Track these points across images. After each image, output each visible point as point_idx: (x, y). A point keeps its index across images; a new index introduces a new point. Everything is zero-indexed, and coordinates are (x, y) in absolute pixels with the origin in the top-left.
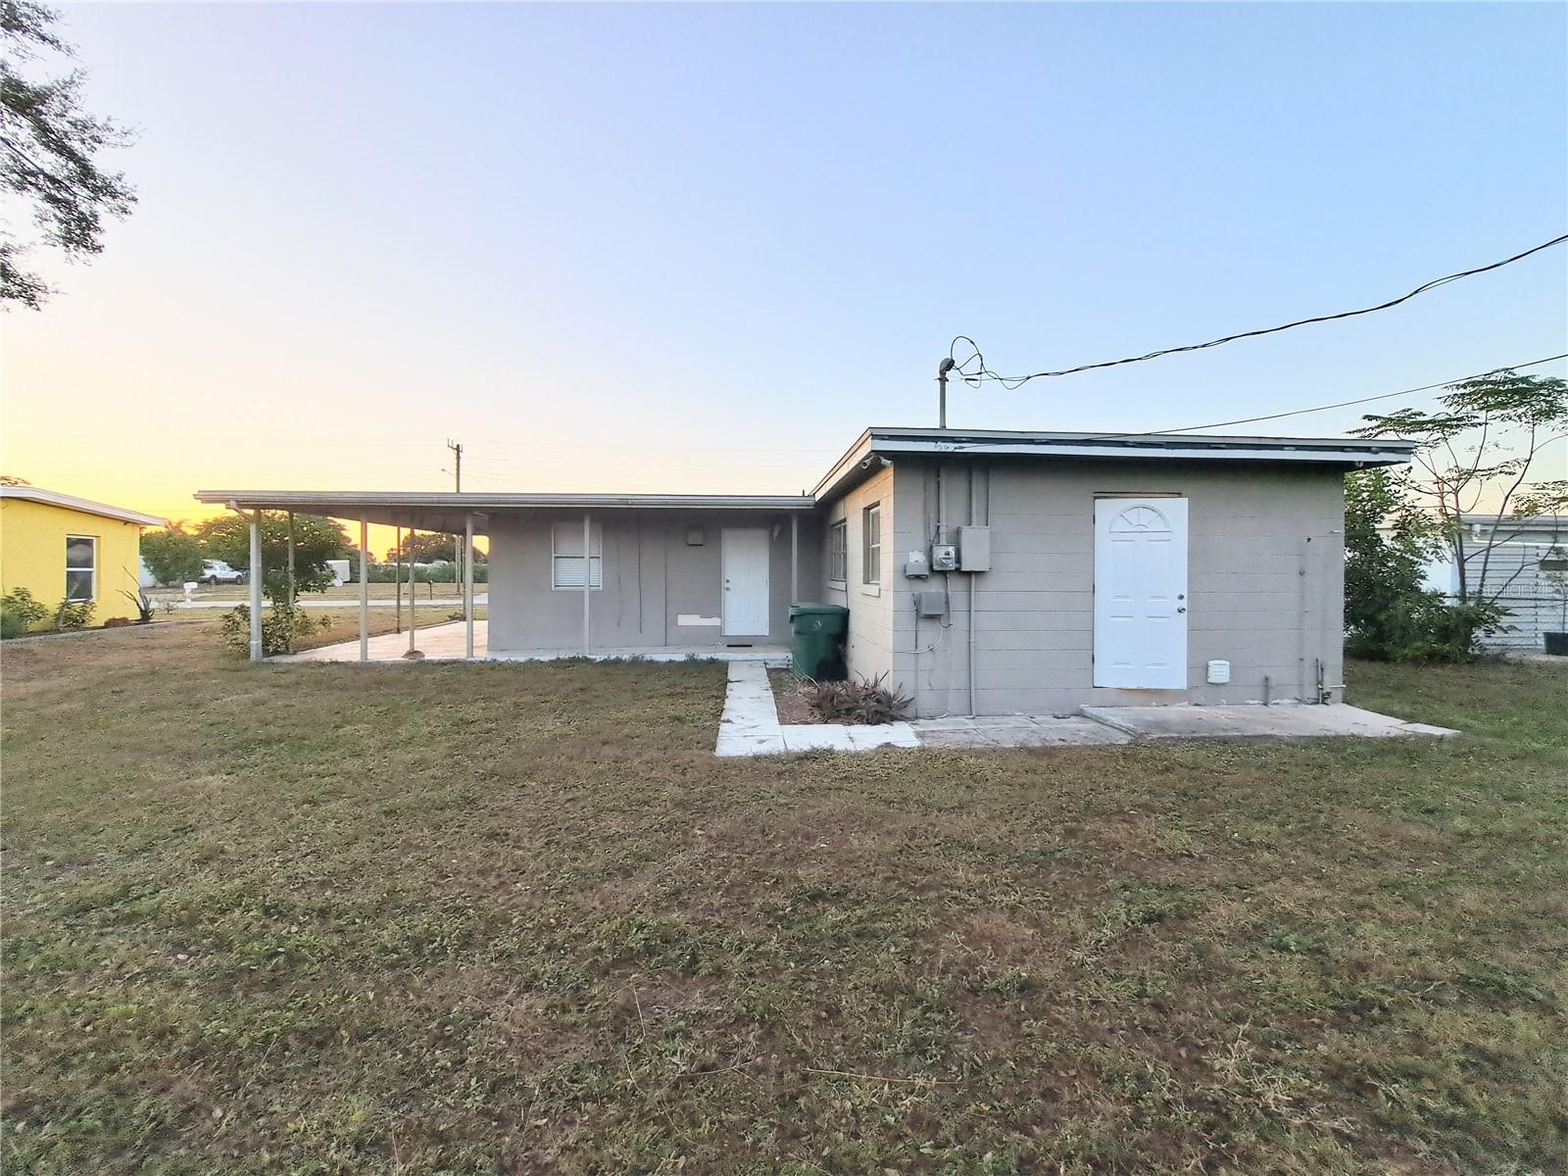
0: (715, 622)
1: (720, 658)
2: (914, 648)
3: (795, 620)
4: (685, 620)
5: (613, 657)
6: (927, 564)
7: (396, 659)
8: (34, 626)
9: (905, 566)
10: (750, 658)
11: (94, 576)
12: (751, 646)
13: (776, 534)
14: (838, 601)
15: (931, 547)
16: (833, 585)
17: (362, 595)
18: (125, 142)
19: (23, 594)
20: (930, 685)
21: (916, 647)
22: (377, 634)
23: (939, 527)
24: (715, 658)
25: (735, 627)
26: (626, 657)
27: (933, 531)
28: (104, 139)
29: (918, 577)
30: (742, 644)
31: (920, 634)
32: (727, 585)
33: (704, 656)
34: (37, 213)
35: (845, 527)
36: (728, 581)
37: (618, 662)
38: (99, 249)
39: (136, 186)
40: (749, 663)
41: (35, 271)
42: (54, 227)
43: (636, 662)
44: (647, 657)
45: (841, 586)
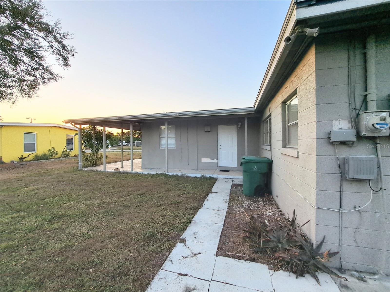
0: (215, 161)
1: (214, 177)
2: (339, 207)
3: (243, 165)
4: (204, 160)
5: (175, 174)
6: (354, 131)
7: (112, 171)
8: (56, 156)
9: (329, 134)
10: (227, 177)
11: (74, 144)
12: (229, 171)
13: (239, 126)
14: (267, 155)
15: (358, 115)
16: (264, 147)
17: (131, 149)
18: (72, 38)
19: (53, 149)
20: (356, 242)
21: (341, 206)
22: (126, 160)
23: (366, 96)
24: (212, 176)
25: (223, 163)
26: (179, 174)
27: (359, 100)
28: (67, 37)
29: (343, 143)
30: (225, 170)
31: (344, 195)
32: (220, 147)
33: (208, 176)
34: (57, 59)
35: (270, 120)
36: (220, 145)
37: (177, 175)
38: (70, 65)
39: (75, 48)
40: (226, 180)
41: (59, 73)
42: (61, 61)
43: (182, 177)
44: (187, 175)
45: (268, 148)
